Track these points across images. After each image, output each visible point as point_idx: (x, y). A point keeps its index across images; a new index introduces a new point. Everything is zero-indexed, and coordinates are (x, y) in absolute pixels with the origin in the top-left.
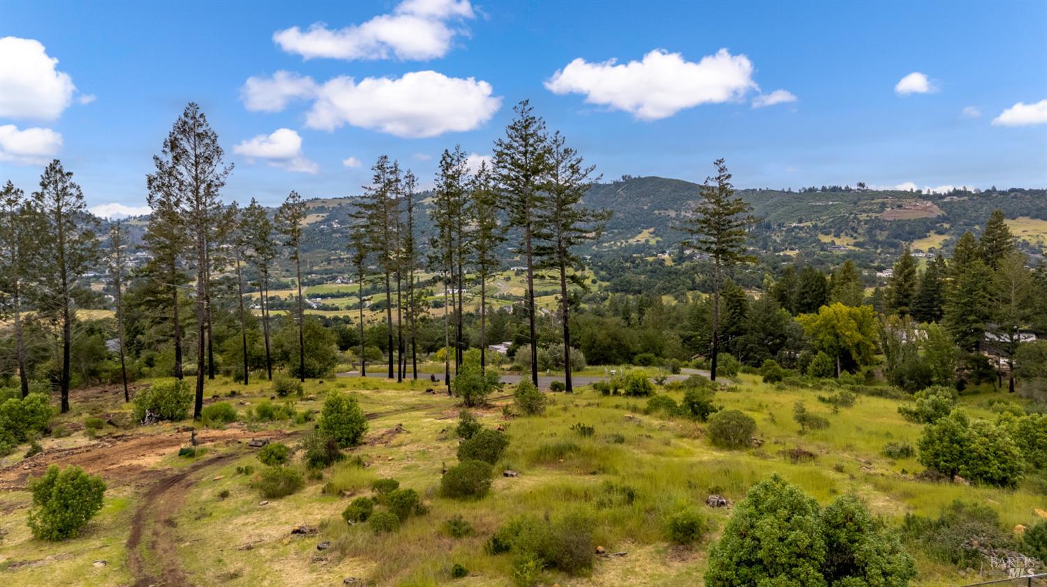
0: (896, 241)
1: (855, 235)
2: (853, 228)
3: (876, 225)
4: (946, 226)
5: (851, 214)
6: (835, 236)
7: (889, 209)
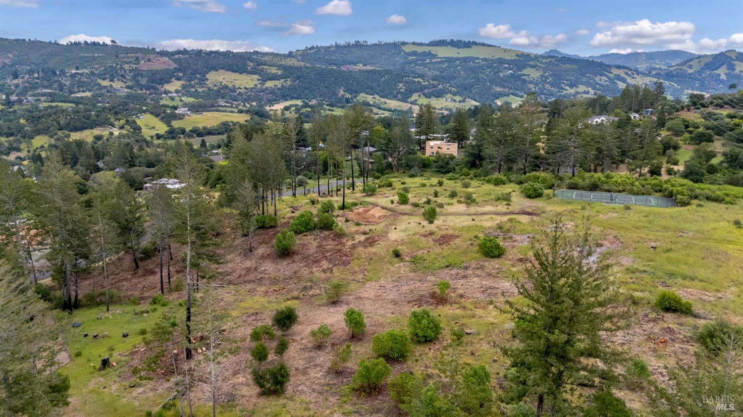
0: (153, 84)
1: (125, 80)
2: (122, 76)
3: (137, 74)
4: (181, 75)
5: (117, 64)
6: (110, 81)
7: (143, 62)
